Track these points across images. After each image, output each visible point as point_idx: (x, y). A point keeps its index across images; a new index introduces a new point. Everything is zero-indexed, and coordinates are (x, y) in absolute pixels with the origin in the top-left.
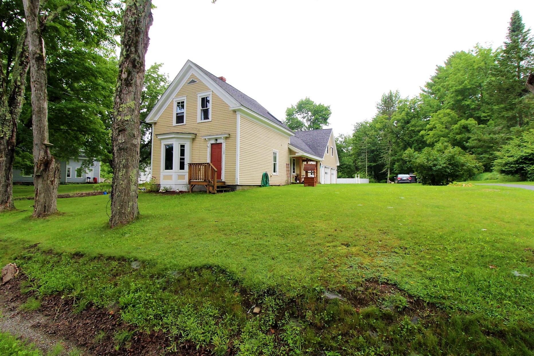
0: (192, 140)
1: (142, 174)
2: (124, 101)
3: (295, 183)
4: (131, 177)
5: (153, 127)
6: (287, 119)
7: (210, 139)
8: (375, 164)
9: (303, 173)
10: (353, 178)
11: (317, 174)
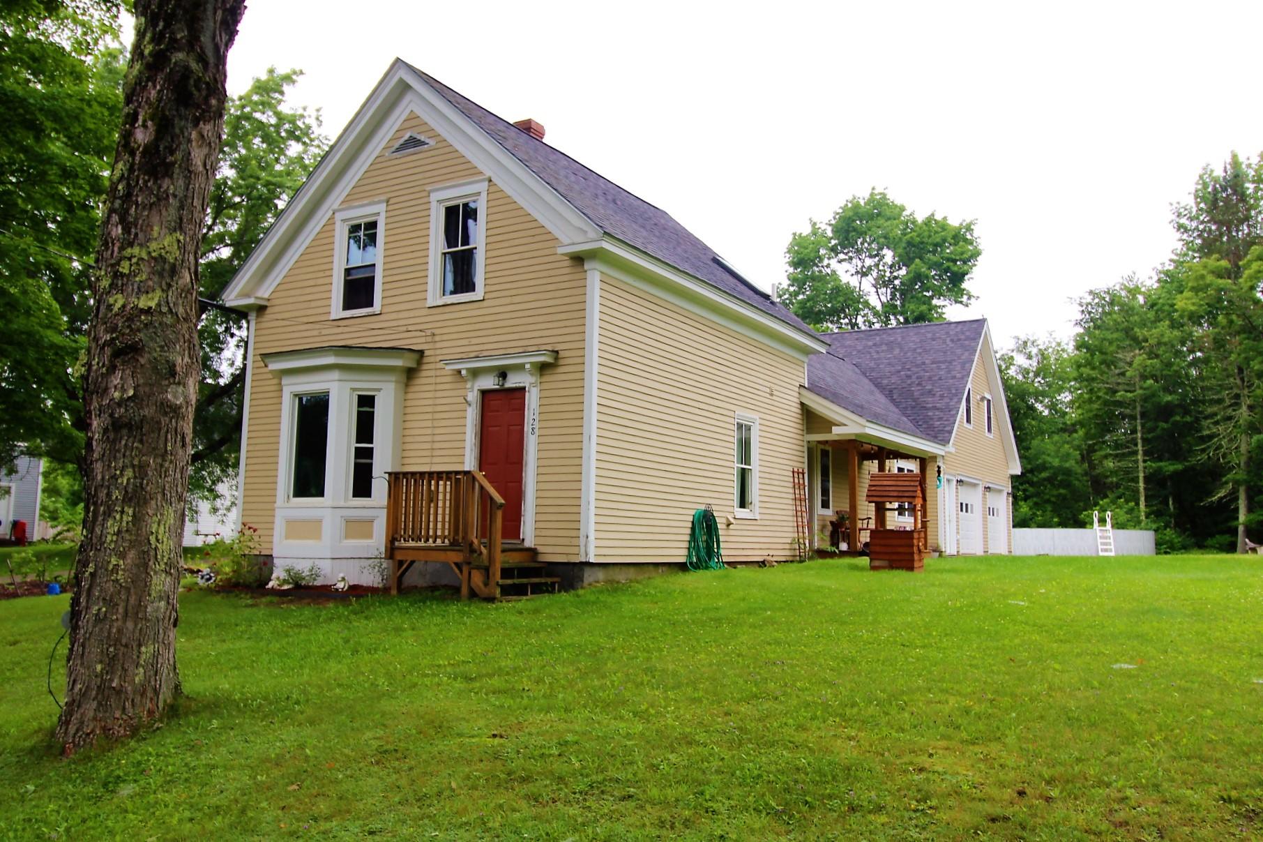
0: (403, 378)
1: (204, 506)
2: (141, 236)
3: (831, 555)
4: (153, 539)
5: (253, 324)
6: (793, 280)
7: (475, 373)
8: (1179, 467)
9: (867, 510)
10: (1081, 524)
11: (924, 515)
